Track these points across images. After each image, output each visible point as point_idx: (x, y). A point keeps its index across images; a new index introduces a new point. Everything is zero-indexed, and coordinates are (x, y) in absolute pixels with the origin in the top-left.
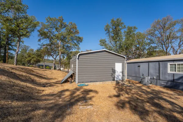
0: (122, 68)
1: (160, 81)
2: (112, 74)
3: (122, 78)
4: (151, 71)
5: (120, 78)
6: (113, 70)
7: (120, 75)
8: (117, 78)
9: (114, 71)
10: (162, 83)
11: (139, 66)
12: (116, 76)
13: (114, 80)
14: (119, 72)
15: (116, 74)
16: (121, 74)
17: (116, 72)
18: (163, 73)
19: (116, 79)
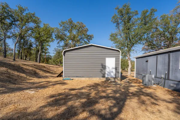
0: (115, 64)
1: (170, 81)
2: (102, 70)
3: (115, 75)
4: (160, 67)
5: (113, 75)
6: (102, 65)
7: (112, 72)
8: (108, 75)
9: (104, 67)
10: (171, 85)
11: (147, 61)
12: (106, 72)
13: (104, 77)
14: (111, 68)
15: (107, 70)
16: (114, 71)
17: (107, 68)
18: (173, 69)
19: (106, 76)
